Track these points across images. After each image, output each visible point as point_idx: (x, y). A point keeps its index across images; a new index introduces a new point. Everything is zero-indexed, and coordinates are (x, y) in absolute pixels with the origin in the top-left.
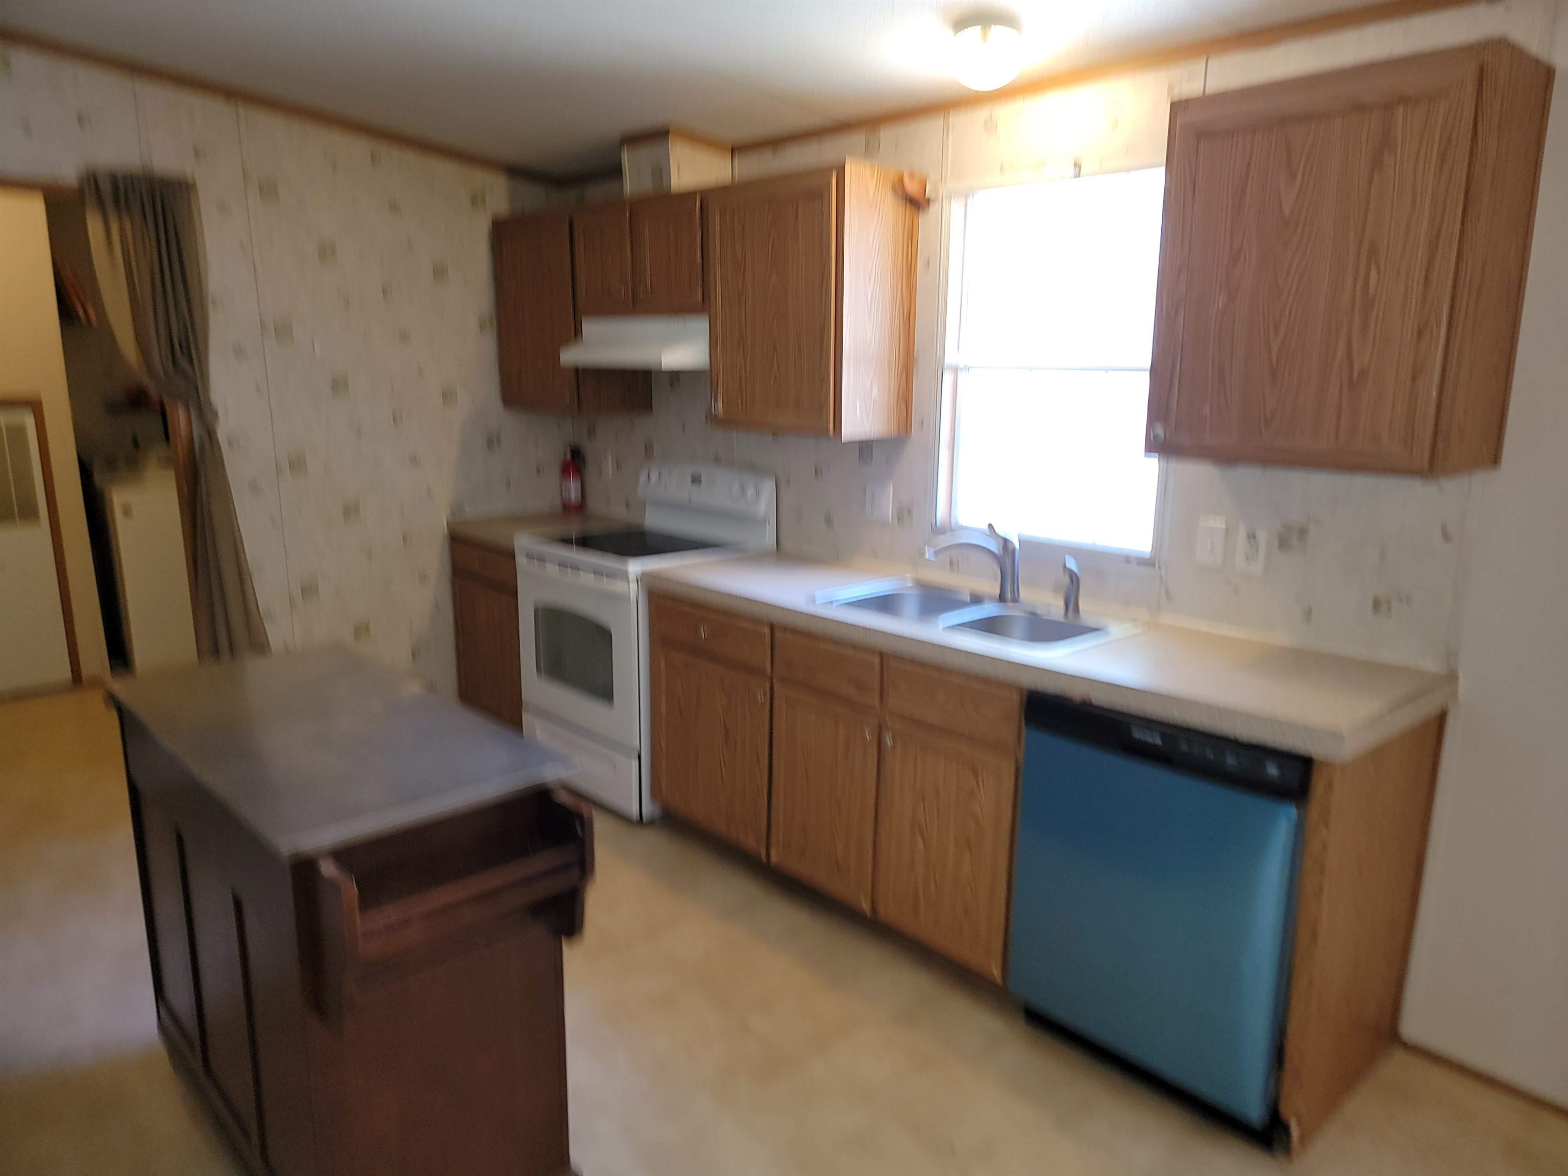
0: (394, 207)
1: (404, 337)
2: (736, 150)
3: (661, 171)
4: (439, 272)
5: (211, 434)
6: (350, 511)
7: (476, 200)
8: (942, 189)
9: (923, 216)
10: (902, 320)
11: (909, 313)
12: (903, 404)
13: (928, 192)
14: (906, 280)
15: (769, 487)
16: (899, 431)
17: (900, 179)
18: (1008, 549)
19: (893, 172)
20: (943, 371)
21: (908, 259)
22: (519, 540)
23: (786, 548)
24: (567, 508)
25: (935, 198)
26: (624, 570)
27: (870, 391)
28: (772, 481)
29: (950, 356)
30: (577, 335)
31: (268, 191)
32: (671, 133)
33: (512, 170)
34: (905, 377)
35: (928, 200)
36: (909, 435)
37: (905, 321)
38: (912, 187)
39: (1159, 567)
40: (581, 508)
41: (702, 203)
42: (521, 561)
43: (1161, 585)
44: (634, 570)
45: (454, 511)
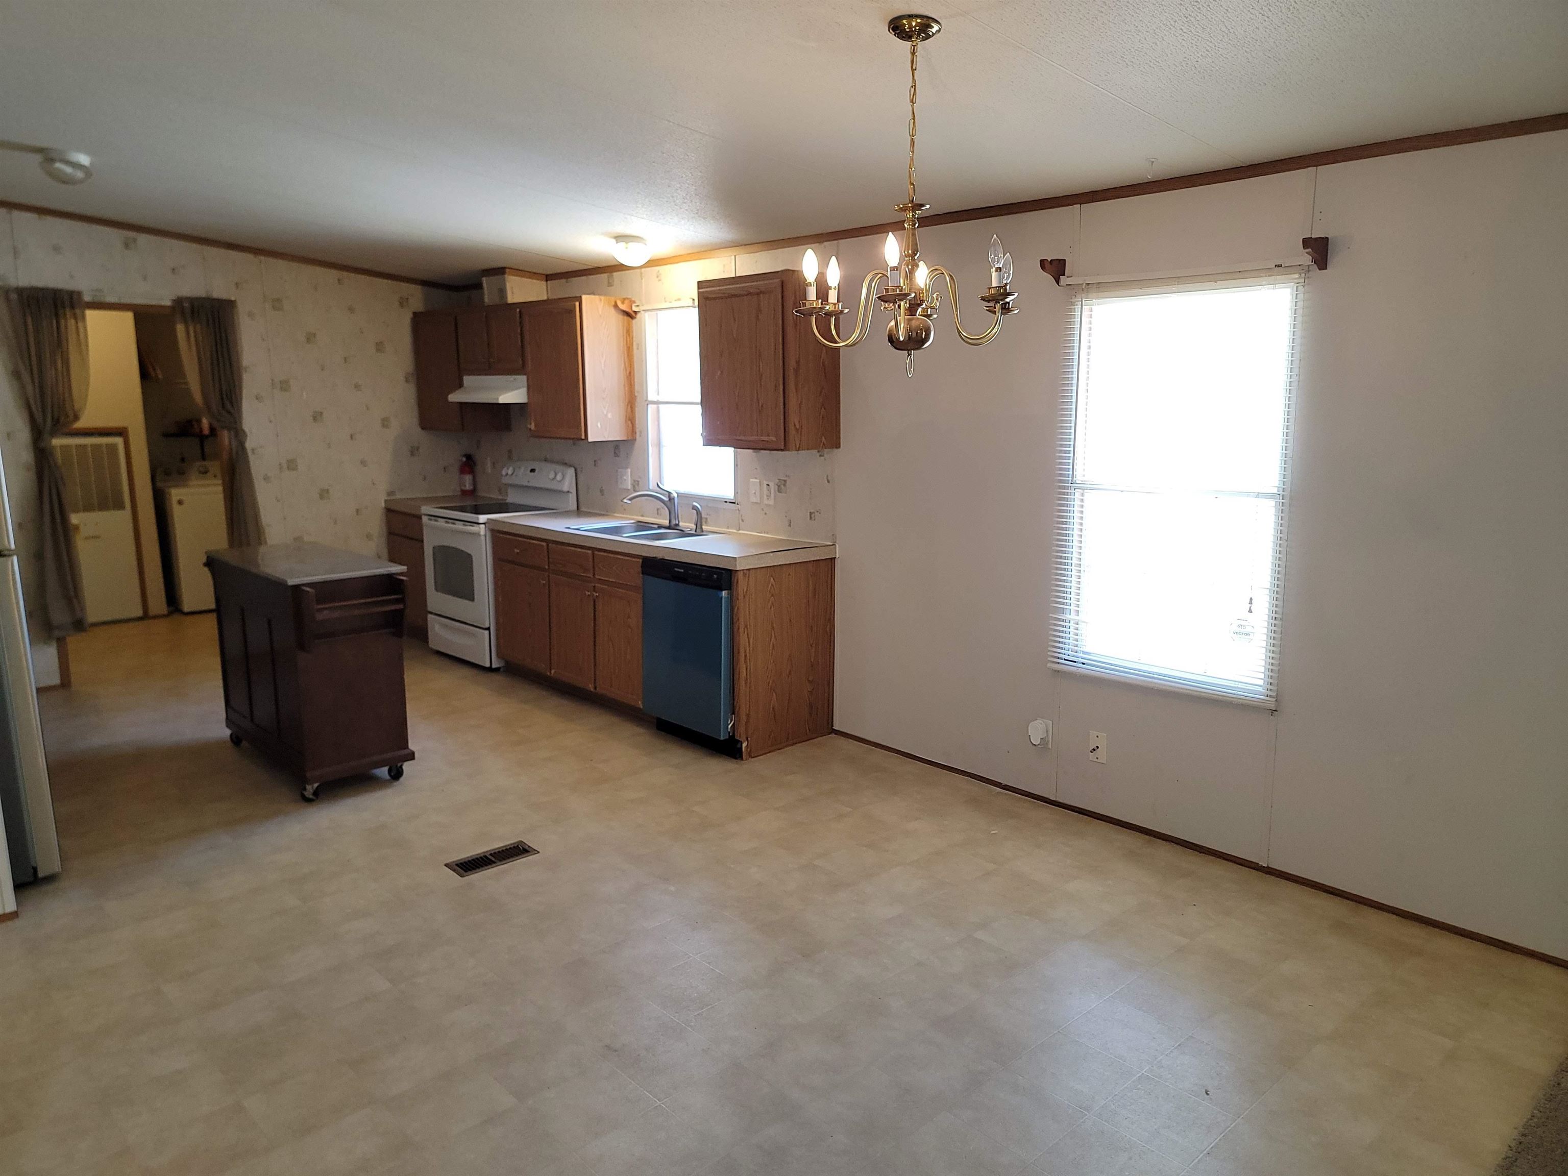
0: (351, 310)
1: (357, 386)
2: (548, 277)
3: (502, 292)
4: (380, 347)
5: (242, 445)
6: (324, 494)
7: (403, 302)
8: (641, 308)
9: (634, 321)
10: (626, 377)
11: (630, 373)
12: (629, 422)
13: (634, 309)
14: (626, 355)
15: (571, 472)
16: (628, 437)
17: (616, 303)
18: (671, 499)
19: (613, 299)
20: (648, 404)
21: (627, 344)
22: (426, 509)
23: (583, 509)
24: (464, 493)
25: (639, 312)
26: (478, 518)
27: (606, 415)
28: (573, 470)
29: (652, 396)
30: (461, 385)
31: (277, 304)
32: (507, 270)
33: (425, 283)
34: (629, 407)
35: (636, 312)
36: (635, 440)
37: (627, 377)
38: (622, 307)
39: (738, 504)
40: (473, 492)
41: (520, 311)
42: (425, 519)
43: (739, 513)
44: (483, 518)
45: (389, 494)
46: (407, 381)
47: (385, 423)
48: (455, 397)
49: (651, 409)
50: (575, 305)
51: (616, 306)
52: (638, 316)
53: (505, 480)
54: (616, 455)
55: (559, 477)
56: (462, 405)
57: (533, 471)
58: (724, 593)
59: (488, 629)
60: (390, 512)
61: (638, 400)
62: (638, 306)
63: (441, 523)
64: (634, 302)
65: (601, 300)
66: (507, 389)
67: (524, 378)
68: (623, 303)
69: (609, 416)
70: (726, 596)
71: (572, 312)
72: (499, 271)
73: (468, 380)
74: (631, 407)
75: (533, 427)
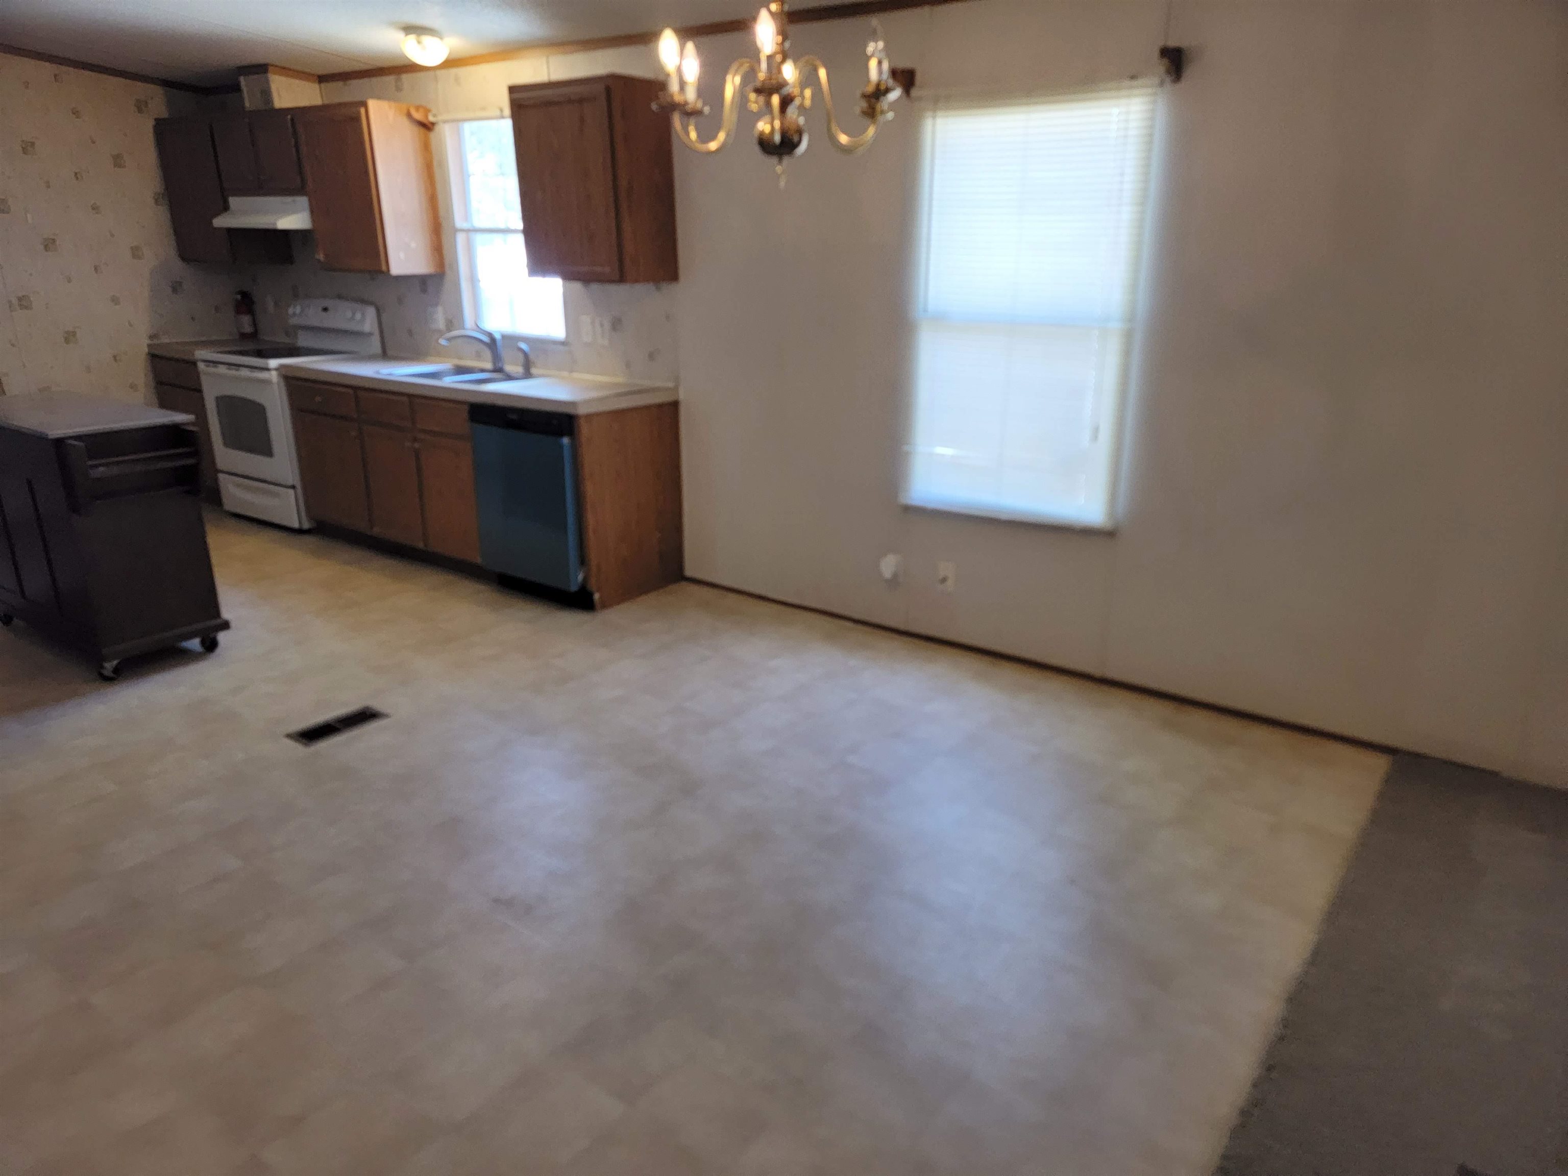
0: (76, 113)
1: (95, 208)
2: (322, 79)
3: (266, 94)
4: (118, 161)
6: (70, 337)
7: (141, 106)
8: (440, 118)
9: (432, 134)
10: (427, 201)
11: (432, 195)
12: (436, 252)
13: (431, 119)
14: (426, 177)
15: (371, 312)
16: (437, 271)
17: (409, 111)
18: (493, 340)
19: (405, 106)
20: (456, 232)
21: (426, 160)
22: (201, 354)
23: (389, 352)
24: (244, 336)
25: (437, 123)
26: (267, 364)
27: (410, 244)
28: (373, 308)
29: (459, 223)
30: (226, 208)
32: (270, 68)
33: (167, 84)
34: (434, 235)
35: (433, 124)
36: (445, 274)
37: (429, 200)
38: (418, 116)
39: (570, 345)
40: (254, 336)
41: (292, 120)
42: (201, 366)
43: (572, 355)
44: (273, 363)
45: (151, 337)
46: (157, 202)
47: (136, 252)
48: (221, 222)
49: (461, 239)
50: (359, 113)
51: (409, 115)
52: (437, 128)
53: (294, 321)
54: (424, 290)
55: (358, 316)
56: (233, 233)
57: (325, 309)
58: (566, 440)
59: (293, 487)
60: (156, 358)
61: (444, 227)
62: (435, 116)
63: (222, 369)
64: (430, 111)
65: (391, 107)
66: (285, 212)
67: (303, 201)
68: (417, 111)
69: (413, 245)
70: (568, 442)
71: (356, 119)
72: (260, 69)
73: (233, 201)
74: (437, 236)
75: (321, 257)
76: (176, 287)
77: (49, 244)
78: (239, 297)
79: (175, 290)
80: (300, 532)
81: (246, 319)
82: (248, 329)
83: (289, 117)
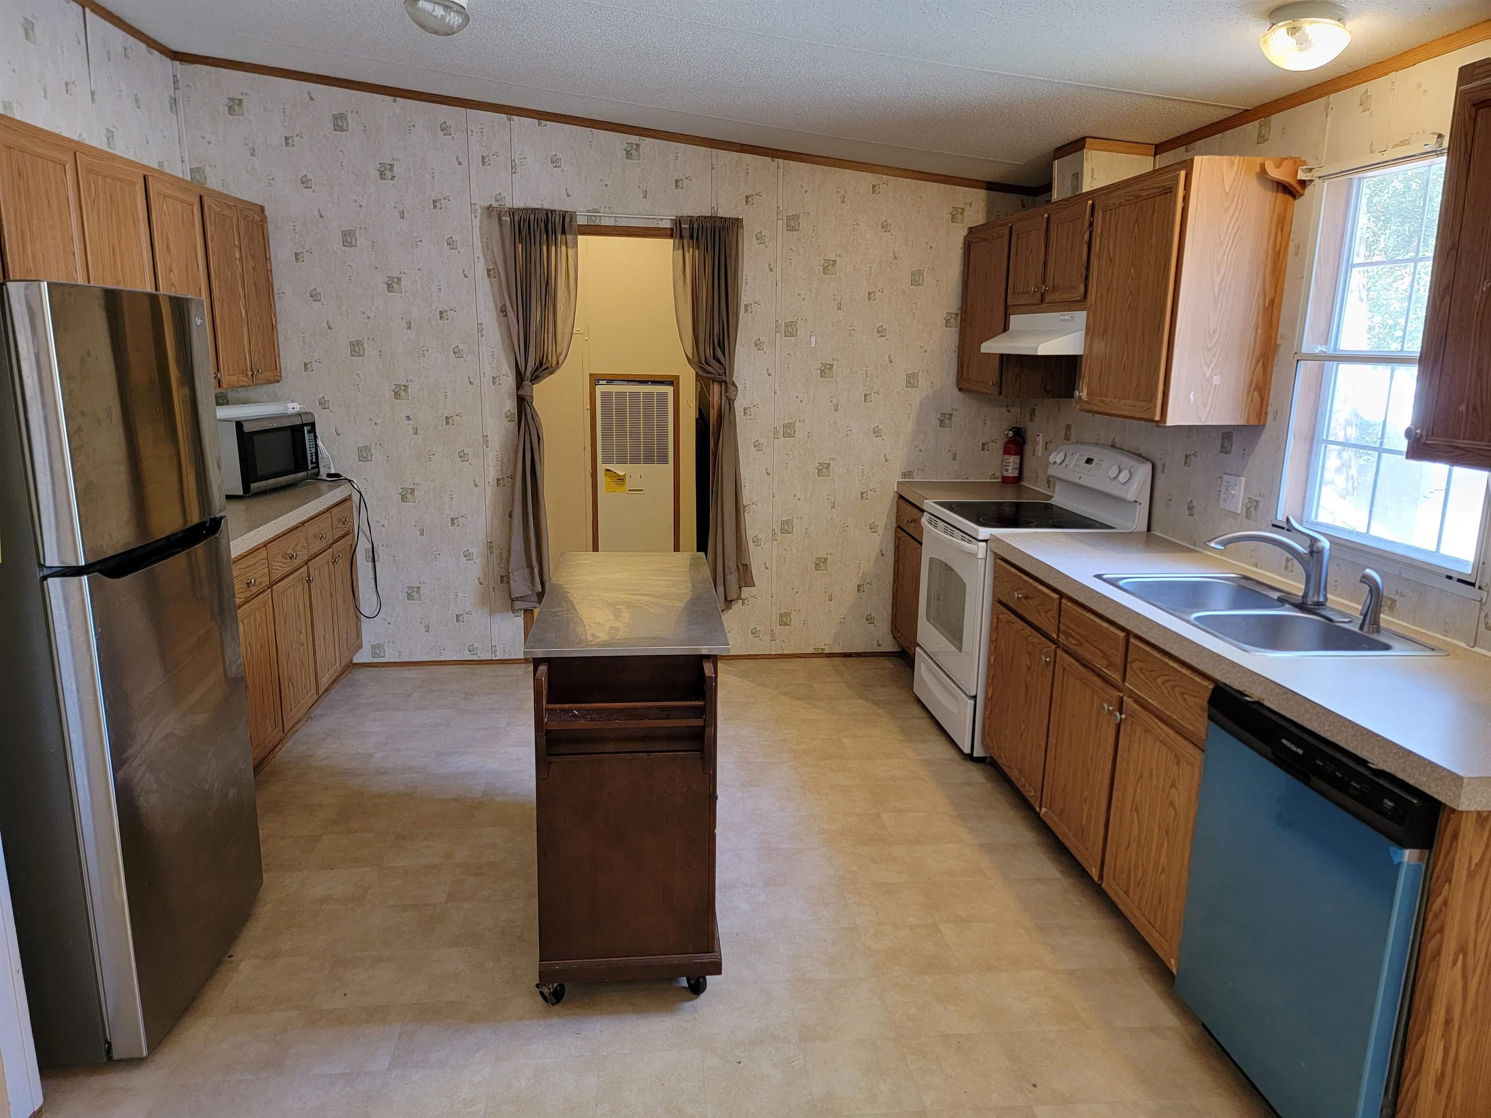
0: (885, 227)
1: (880, 331)
3: (1077, 177)
4: (916, 279)
6: (823, 469)
7: (957, 216)
8: (1316, 173)
9: (1297, 201)
10: (1261, 308)
11: (1272, 301)
12: (1256, 393)
13: (1301, 176)
14: (1269, 268)
15: (1145, 470)
16: (1248, 421)
17: (1263, 167)
18: (1315, 552)
19: (1259, 160)
20: (1298, 361)
21: (1275, 246)
23: (1156, 532)
25: (1312, 181)
26: (977, 531)
27: (1209, 380)
28: (1149, 467)
29: (1310, 344)
30: (1006, 329)
31: (792, 224)
32: (1088, 142)
33: (991, 186)
34: (1260, 364)
35: (1303, 183)
36: (1264, 426)
37: (1265, 310)
38: (1278, 174)
39: (1480, 588)
41: (1093, 202)
42: (925, 518)
43: (1481, 609)
44: (984, 532)
45: (904, 475)
46: (947, 323)
47: (911, 381)
48: (997, 346)
49: (1304, 370)
50: (1178, 176)
51: (1263, 173)
52: (1309, 190)
53: (1052, 471)
54: (1225, 450)
55: (1124, 477)
56: (1004, 358)
57: (1089, 461)
58: (1408, 856)
59: (974, 698)
60: (900, 498)
61: (1282, 350)
62: (1311, 170)
63: (940, 528)
64: (1304, 163)
65: (1233, 163)
66: (1053, 333)
67: (1081, 316)
68: (1278, 166)
69: (1216, 380)
70: (1414, 862)
71: (1170, 191)
72: (1076, 146)
73: (1014, 319)
74: (1265, 367)
75: (1084, 394)
76: (944, 420)
77: (826, 370)
78: (1011, 434)
79: (942, 423)
80: (970, 757)
81: (1013, 461)
82: (1012, 472)
83: (1090, 202)
